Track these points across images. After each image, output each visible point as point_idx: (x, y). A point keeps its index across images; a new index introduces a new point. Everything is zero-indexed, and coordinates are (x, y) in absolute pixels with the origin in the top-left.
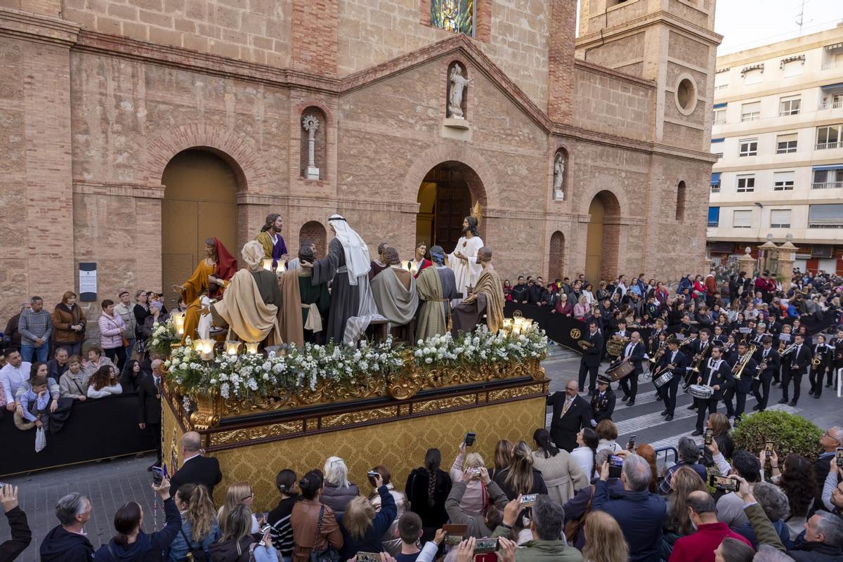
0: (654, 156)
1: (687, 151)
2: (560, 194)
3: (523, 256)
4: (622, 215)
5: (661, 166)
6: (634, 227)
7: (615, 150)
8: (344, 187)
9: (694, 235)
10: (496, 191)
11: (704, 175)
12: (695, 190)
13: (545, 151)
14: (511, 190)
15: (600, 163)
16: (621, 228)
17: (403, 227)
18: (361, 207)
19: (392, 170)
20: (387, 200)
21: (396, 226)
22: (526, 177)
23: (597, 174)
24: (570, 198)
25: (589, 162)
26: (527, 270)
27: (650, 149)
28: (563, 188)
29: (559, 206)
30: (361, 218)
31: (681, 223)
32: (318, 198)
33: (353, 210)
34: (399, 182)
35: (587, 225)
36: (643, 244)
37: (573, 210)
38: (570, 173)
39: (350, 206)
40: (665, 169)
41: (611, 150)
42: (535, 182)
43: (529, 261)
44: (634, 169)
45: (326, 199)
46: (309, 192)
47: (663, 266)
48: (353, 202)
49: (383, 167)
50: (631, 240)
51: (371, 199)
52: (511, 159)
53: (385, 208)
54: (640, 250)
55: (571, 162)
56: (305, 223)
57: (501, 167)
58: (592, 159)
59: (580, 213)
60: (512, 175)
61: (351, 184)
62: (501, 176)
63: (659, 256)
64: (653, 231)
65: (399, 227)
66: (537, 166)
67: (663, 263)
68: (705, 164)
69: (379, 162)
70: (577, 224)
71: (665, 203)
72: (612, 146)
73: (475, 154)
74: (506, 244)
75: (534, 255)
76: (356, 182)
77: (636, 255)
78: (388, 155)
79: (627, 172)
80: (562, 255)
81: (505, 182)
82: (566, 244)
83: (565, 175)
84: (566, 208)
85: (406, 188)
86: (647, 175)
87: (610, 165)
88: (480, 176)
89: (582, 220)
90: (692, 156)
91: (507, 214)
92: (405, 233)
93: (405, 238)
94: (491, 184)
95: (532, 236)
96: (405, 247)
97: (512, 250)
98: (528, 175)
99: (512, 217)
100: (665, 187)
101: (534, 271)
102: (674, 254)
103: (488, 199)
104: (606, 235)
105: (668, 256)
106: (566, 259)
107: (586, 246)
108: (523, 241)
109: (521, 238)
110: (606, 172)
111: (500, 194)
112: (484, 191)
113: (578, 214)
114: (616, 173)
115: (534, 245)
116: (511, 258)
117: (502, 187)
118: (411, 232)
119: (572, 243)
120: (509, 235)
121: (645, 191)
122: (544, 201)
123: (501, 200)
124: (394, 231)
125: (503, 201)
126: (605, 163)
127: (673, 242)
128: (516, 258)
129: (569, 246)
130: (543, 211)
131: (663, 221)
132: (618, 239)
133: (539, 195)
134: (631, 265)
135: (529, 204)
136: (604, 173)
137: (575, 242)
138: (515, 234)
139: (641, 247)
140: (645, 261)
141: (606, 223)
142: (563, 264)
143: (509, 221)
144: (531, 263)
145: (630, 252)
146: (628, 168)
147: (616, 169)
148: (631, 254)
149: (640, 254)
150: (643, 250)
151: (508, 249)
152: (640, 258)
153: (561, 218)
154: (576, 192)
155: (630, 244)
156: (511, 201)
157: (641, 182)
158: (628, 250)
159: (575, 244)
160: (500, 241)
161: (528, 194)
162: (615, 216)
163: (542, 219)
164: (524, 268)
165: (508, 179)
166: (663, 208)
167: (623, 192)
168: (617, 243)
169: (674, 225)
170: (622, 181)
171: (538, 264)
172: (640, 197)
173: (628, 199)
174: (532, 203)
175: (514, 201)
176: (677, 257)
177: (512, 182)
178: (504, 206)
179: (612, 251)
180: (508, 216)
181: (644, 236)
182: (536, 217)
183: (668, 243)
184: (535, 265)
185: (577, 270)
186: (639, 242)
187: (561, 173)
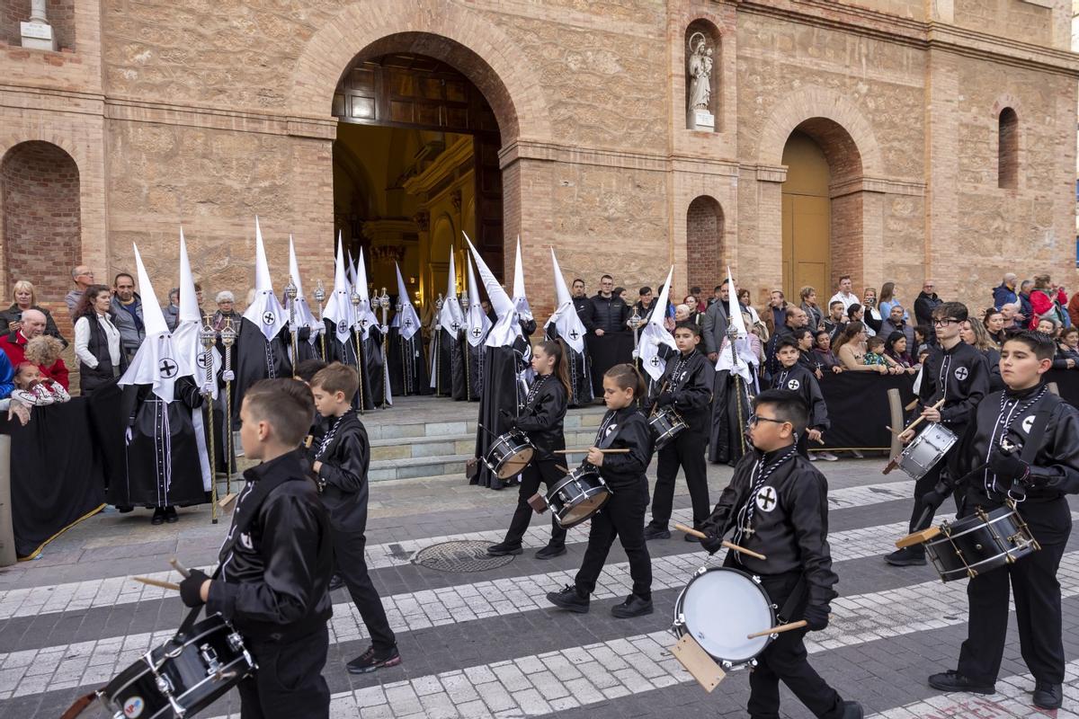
0: (933, 52)
1: (1015, 44)
2: (704, 118)
3: (620, 246)
4: (865, 172)
5: (954, 75)
6: (899, 199)
7: (837, 35)
8: (130, 74)
9: (1047, 222)
10: (540, 103)
11: (1060, 99)
12: (1041, 129)
13: (663, 25)
14: (579, 105)
15: (801, 60)
16: (865, 198)
17: (297, 170)
18: (178, 119)
19: (258, 43)
20: (250, 107)
21: (277, 168)
22: (616, 79)
23: (797, 83)
24: (731, 127)
25: (776, 56)
26: (632, 277)
27: (922, 36)
28: (714, 105)
29: (705, 142)
30: (178, 142)
31: (1014, 195)
32: (46, 90)
33: (155, 124)
34: (281, 69)
35: (778, 190)
36: (920, 236)
37: (740, 155)
38: (728, 74)
39: (148, 115)
40: (964, 80)
41: (829, 35)
42: (640, 90)
43: (635, 257)
44: (888, 77)
45: (72, 93)
46: (22, 76)
47: (976, 283)
48: (155, 106)
49: (237, 36)
50: (893, 225)
51: (205, 103)
52: (576, 38)
53: (245, 125)
54: (917, 248)
55: (729, 51)
56: (14, 143)
57: (550, 53)
58: (782, 50)
59: (761, 162)
60: (581, 71)
61: (147, 68)
62: (551, 75)
63: (964, 260)
64: (945, 207)
65: (286, 169)
66: (644, 56)
67: (976, 277)
68: (1059, 77)
69: (223, 25)
70: (755, 186)
71: (970, 152)
72: (829, 25)
73: (479, 21)
74: (576, 220)
75: (647, 246)
76: (164, 63)
77: (910, 257)
78: (245, 11)
79: (870, 82)
80: (721, 250)
81: (563, 86)
82: (728, 224)
83: (715, 79)
84: (721, 147)
85: (298, 83)
86: (922, 91)
87: (829, 65)
88: (496, 68)
89: (765, 176)
90: (1027, 56)
91: (572, 155)
92: (303, 183)
93: (304, 194)
94: (526, 89)
95: (641, 204)
96: (304, 214)
97: (590, 232)
98: (621, 75)
99: (586, 162)
100: (967, 117)
101: (653, 281)
102: (1002, 259)
103: (520, 120)
104: (835, 220)
105: (988, 263)
106: (730, 257)
107: (780, 233)
108: (619, 215)
109: (612, 207)
110: (820, 80)
111: (551, 109)
112: (512, 104)
113: (754, 162)
114: (845, 84)
115: (649, 224)
116: (589, 250)
117: (556, 97)
118: (320, 180)
119: (746, 223)
120: (580, 199)
121: (918, 125)
122: (666, 131)
123: (556, 122)
124: (274, 177)
125: (560, 127)
126: (815, 61)
127: (994, 232)
128: (603, 249)
129: (736, 230)
130: (664, 153)
131: (968, 188)
132: (860, 223)
133: (652, 118)
134: (896, 278)
135: (628, 136)
136: (815, 82)
137: (752, 224)
138: (598, 199)
139: (918, 242)
140: (929, 270)
141: (836, 195)
142: (723, 268)
143: (581, 170)
144: (642, 263)
145: (891, 251)
146: (872, 74)
147: (844, 75)
148: (894, 255)
149: (916, 255)
150: (924, 246)
151: (580, 229)
152: (917, 263)
153: (709, 169)
154: (747, 116)
155: (890, 234)
156: (582, 126)
157: (908, 106)
158: (886, 245)
159: (753, 228)
160: (559, 212)
161: (624, 115)
162: (851, 177)
163: (664, 169)
164: (625, 272)
165: (570, 79)
166: (965, 161)
167: (865, 123)
168: (860, 230)
169: (995, 198)
170: (861, 100)
171: (662, 266)
172: (909, 137)
173: (878, 139)
174: (638, 134)
175: (590, 127)
176: (1007, 264)
177: (581, 86)
178: (563, 137)
179: (850, 251)
180: (575, 159)
181: (923, 220)
182: (650, 165)
183: (984, 235)
184: (652, 267)
185: (761, 280)
186: (912, 231)
187: (705, 74)
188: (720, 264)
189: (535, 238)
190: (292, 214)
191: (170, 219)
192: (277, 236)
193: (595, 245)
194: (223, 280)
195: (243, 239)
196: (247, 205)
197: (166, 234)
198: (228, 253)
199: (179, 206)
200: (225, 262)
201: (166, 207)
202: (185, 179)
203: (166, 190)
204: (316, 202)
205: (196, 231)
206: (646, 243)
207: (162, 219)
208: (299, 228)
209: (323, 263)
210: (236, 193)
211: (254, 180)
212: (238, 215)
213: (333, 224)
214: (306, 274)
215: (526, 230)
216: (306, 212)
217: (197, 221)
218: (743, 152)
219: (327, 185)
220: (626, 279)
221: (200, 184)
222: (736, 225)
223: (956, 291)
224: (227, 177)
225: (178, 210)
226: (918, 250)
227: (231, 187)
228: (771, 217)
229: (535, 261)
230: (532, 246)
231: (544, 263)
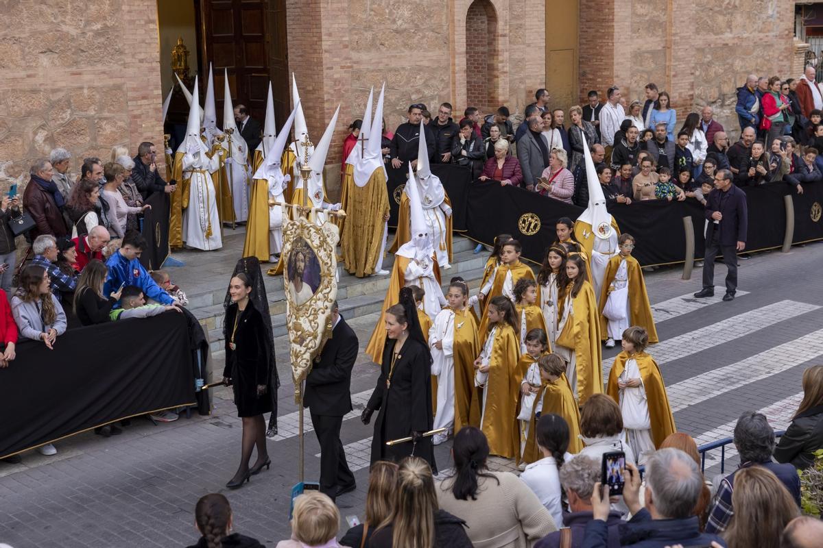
3: (408, 59)
17: (125, 8)
21: (107, 7)
26: (418, 91)
36: (663, 18)
43: (420, 69)
47: (709, 64)
50: (641, 9)
54: (660, 32)
63: (699, 41)
65: (115, 8)
67: (709, 57)
74: (369, 35)
75: (428, 57)
77: (652, 42)
80: (493, 53)
82: (501, 26)
92: (132, 22)
93: (132, 34)
95: (425, 12)
96: (133, 56)
97: (381, 46)
101: (436, 93)
102: (731, 36)
105: (719, 41)
106: (502, 62)
107: (544, 29)
108: (405, 26)
109: (399, 19)
115: (430, 34)
116: (381, 66)
118: (146, 18)
119: (514, 22)
120: (372, 13)
124: (105, 18)
127: (726, 8)
128: (393, 65)
129: (507, 32)
132: (612, 9)
134: (641, 66)
137: (519, 22)
138: (387, 11)
139: (661, 25)
140: (671, 53)
142: (496, 73)
144: (426, 75)
145: (637, 37)
148: (640, 41)
149: (659, 39)
150: (666, 29)
151: (373, 45)
152: (660, 48)
155: (637, 19)
158: (634, 31)
159: (520, 26)
160: (354, 29)
164: (412, 87)
168: (611, 17)
171: (443, 77)
176: (736, 41)
179: (600, 38)
183: (717, 12)
184: (435, 78)
185: (527, 81)
186: (656, 13)
188: (491, 68)
189: (335, 59)
190: (123, 57)
191: (17, 75)
192: (111, 82)
193: (385, 61)
194: (65, 135)
195: (82, 88)
196: (83, 51)
197: (14, 90)
198: (69, 105)
199: (24, 59)
200: (67, 115)
201: (12, 61)
202: (27, 29)
203: (11, 42)
204: (143, 41)
205: (41, 85)
206: (430, 54)
207: (10, 75)
208: (130, 71)
209: (152, 106)
210: (73, 39)
211: (88, 23)
212: (76, 63)
213: (159, 65)
214: (138, 120)
215: (326, 51)
216: (135, 53)
217: (41, 74)
219: (152, 22)
220: (413, 93)
221: (41, 33)
222: (508, 27)
223: (692, 74)
224: (63, 22)
225: (23, 63)
226: (661, 33)
227: (68, 33)
228: (536, 13)
229: (335, 85)
230: (332, 68)
231: (343, 85)
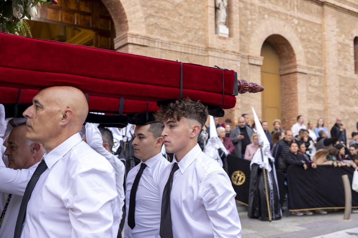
0: (326, 7)
2: (223, 30)
4: (298, 63)
5: (335, 19)
6: (313, 77)
10: (140, 14)
14: (161, 17)
15: (268, 5)
16: (298, 76)
23: (266, 16)
24: (237, 35)
25: (257, 2)
28: (228, 23)
29: (224, 42)
35: (259, 69)
36: (323, 95)
37: (241, 50)
38: (235, 8)
40: (338, 22)
42: (192, 12)
44: (307, 17)
50: (311, 90)
54: (322, 102)
59: (251, 54)
63: (342, 108)
64: (333, 81)
67: (347, 117)
70: (248, 66)
71: (342, 56)
77: (318, 106)
79: (299, 19)
81: (152, 6)
83: (229, 10)
84: (232, 45)
86: (321, 25)
87: (280, 9)
89: (253, 62)
91: (157, 44)
94: (133, 6)
98: (183, 4)
99: (164, 48)
100: (341, 39)
103: (129, 23)
104: (283, 86)
105: (352, 110)
110: (277, 16)
111: (146, 18)
112: (124, 14)
113: (247, 54)
114: (288, 19)
117: (149, 12)
121: (320, 42)
122: (205, 35)
123: (148, 25)
125: (150, 28)
126: (274, 6)
127: (354, 95)
130: (203, 46)
131: (342, 73)
132: (296, 88)
133: (197, 28)
135: (185, 36)
136: (274, 16)
139: (322, 99)
140: (328, 112)
141: (283, 73)
143: (161, 52)
145: (310, 103)
146: (299, 15)
147: (287, 15)
148: (312, 105)
149: (321, 105)
150: (325, 101)
152: (322, 109)
153: (226, 56)
154: (244, 30)
155: (310, 94)
156: (162, 29)
157: (315, 32)
158: (308, 99)
161: (184, 24)
162: (291, 65)
163: (204, 55)
165: (156, 3)
166: (341, 60)
167: (297, 39)
168: (296, 91)
169: (353, 79)
170: (295, 27)
172: (316, 47)
173: (303, 47)
174: (191, 35)
175: (166, 30)
177: (162, 7)
178: (152, 33)
179: (291, 102)
180: (158, 45)
181: (324, 87)
182: (197, 52)
183: (350, 96)
186: (319, 93)
187: (224, 7)
218: (242, 49)
